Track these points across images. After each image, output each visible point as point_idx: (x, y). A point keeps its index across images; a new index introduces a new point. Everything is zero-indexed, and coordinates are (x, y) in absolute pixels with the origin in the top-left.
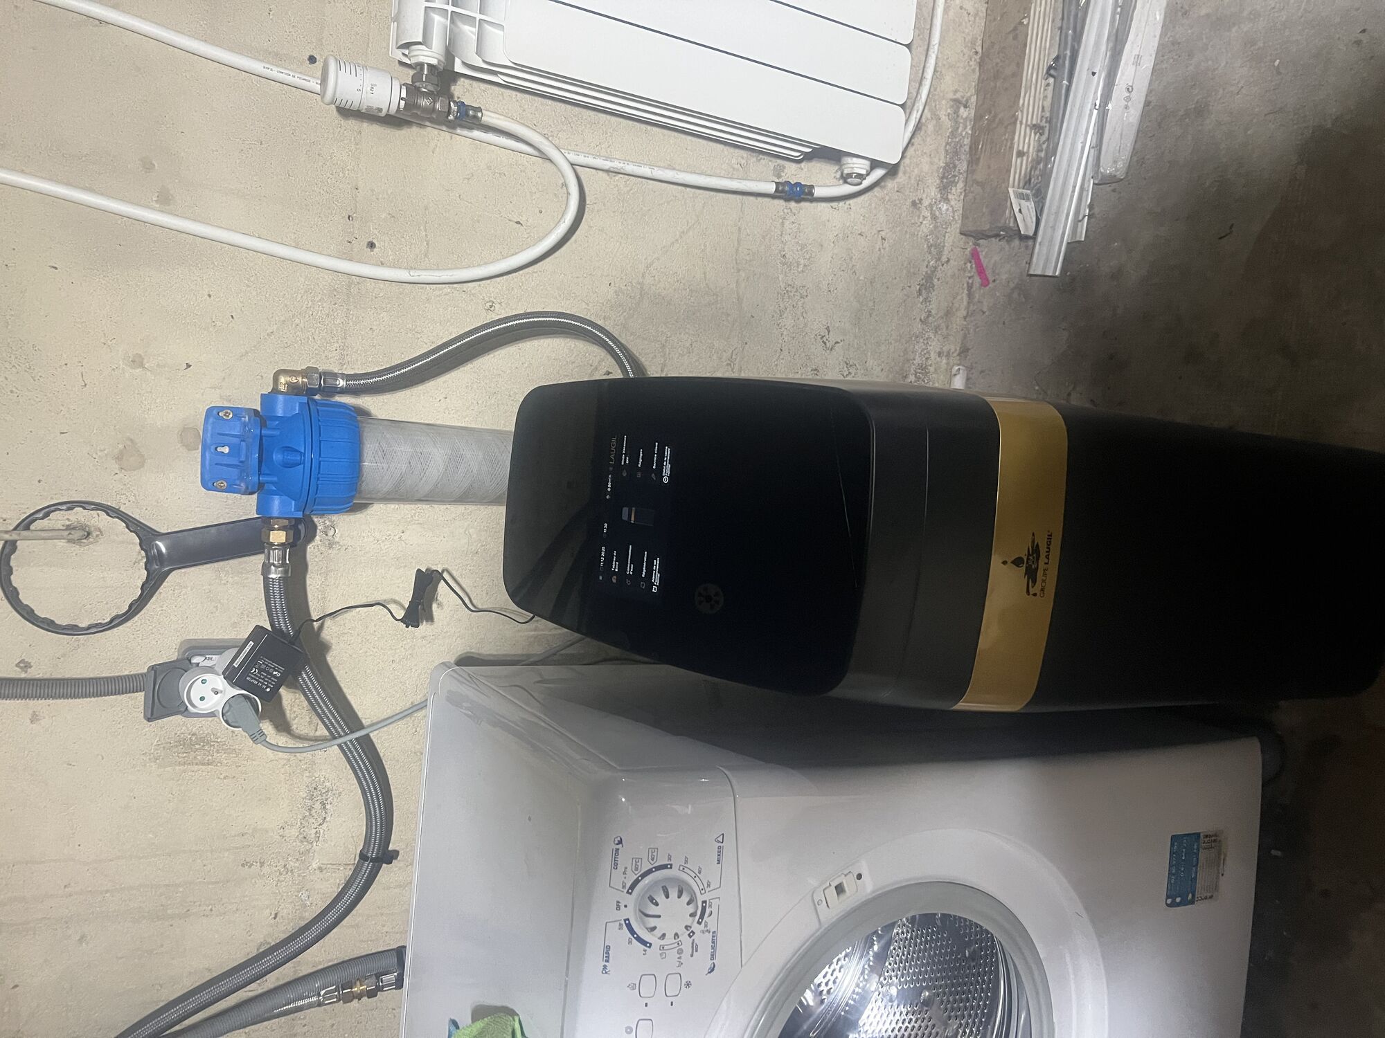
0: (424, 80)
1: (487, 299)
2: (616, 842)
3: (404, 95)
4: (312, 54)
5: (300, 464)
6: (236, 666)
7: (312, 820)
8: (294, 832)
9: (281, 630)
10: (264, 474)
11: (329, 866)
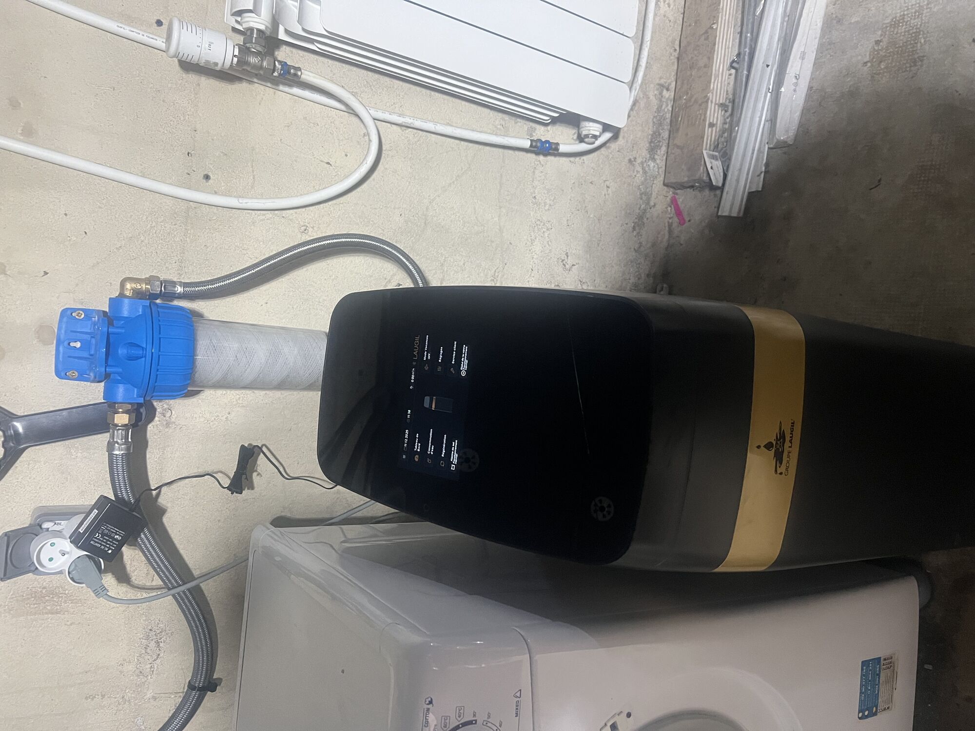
0: (254, 42)
1: (302, 224)
2: (427, 702)
3: (236, 53)
4: (159, 18)
5: (142, 357)
6: (82, 532)
7: (148, 657)
8: (131, 667)
9: (123, 499)
10: (110, 366)
11: (162, 695)
